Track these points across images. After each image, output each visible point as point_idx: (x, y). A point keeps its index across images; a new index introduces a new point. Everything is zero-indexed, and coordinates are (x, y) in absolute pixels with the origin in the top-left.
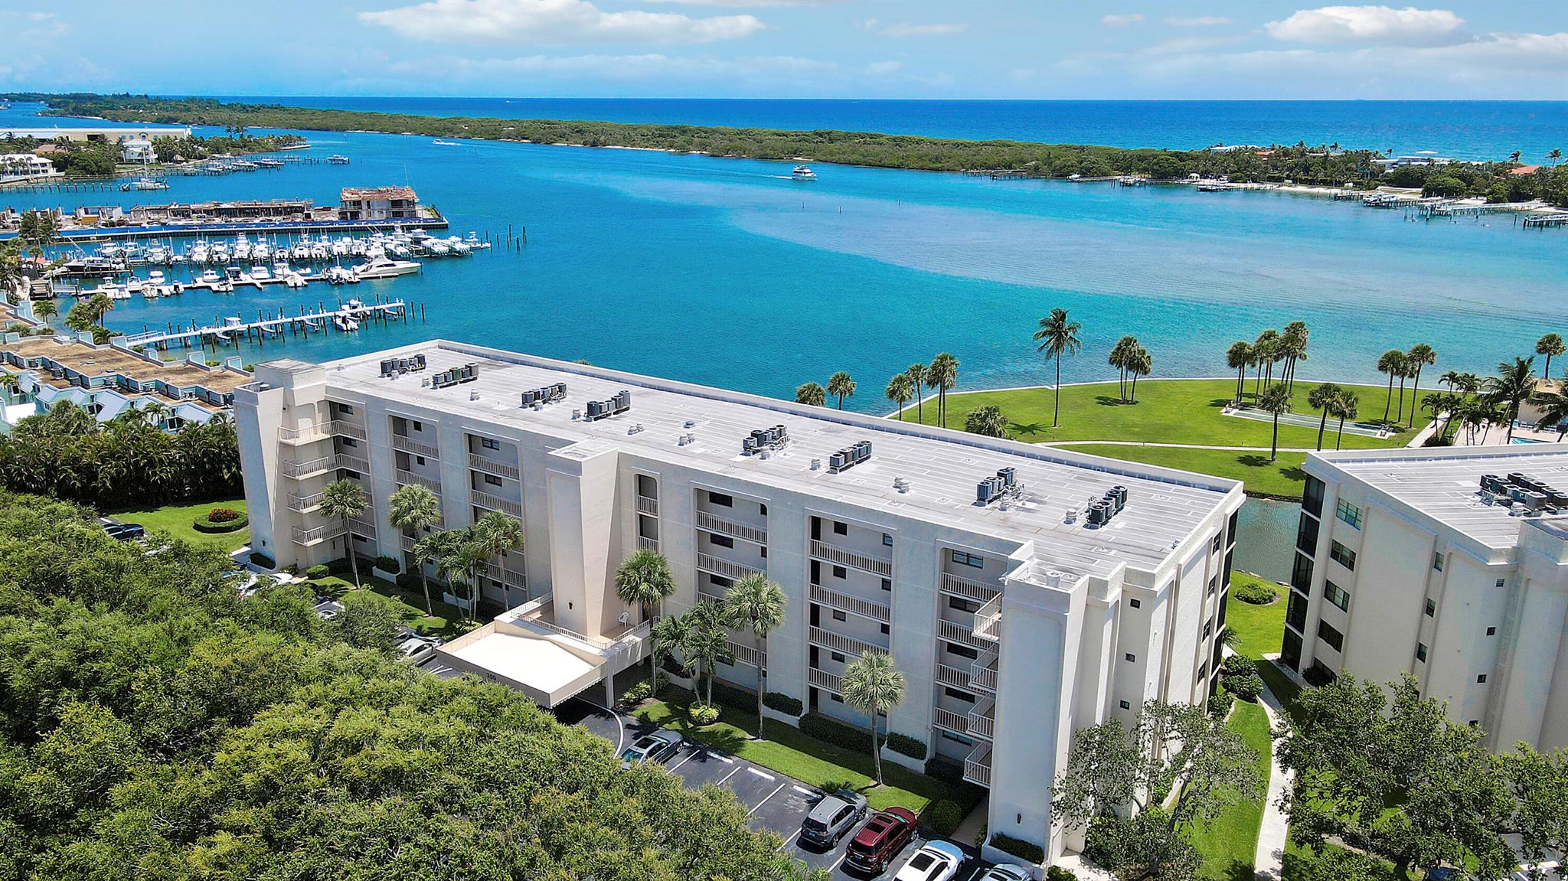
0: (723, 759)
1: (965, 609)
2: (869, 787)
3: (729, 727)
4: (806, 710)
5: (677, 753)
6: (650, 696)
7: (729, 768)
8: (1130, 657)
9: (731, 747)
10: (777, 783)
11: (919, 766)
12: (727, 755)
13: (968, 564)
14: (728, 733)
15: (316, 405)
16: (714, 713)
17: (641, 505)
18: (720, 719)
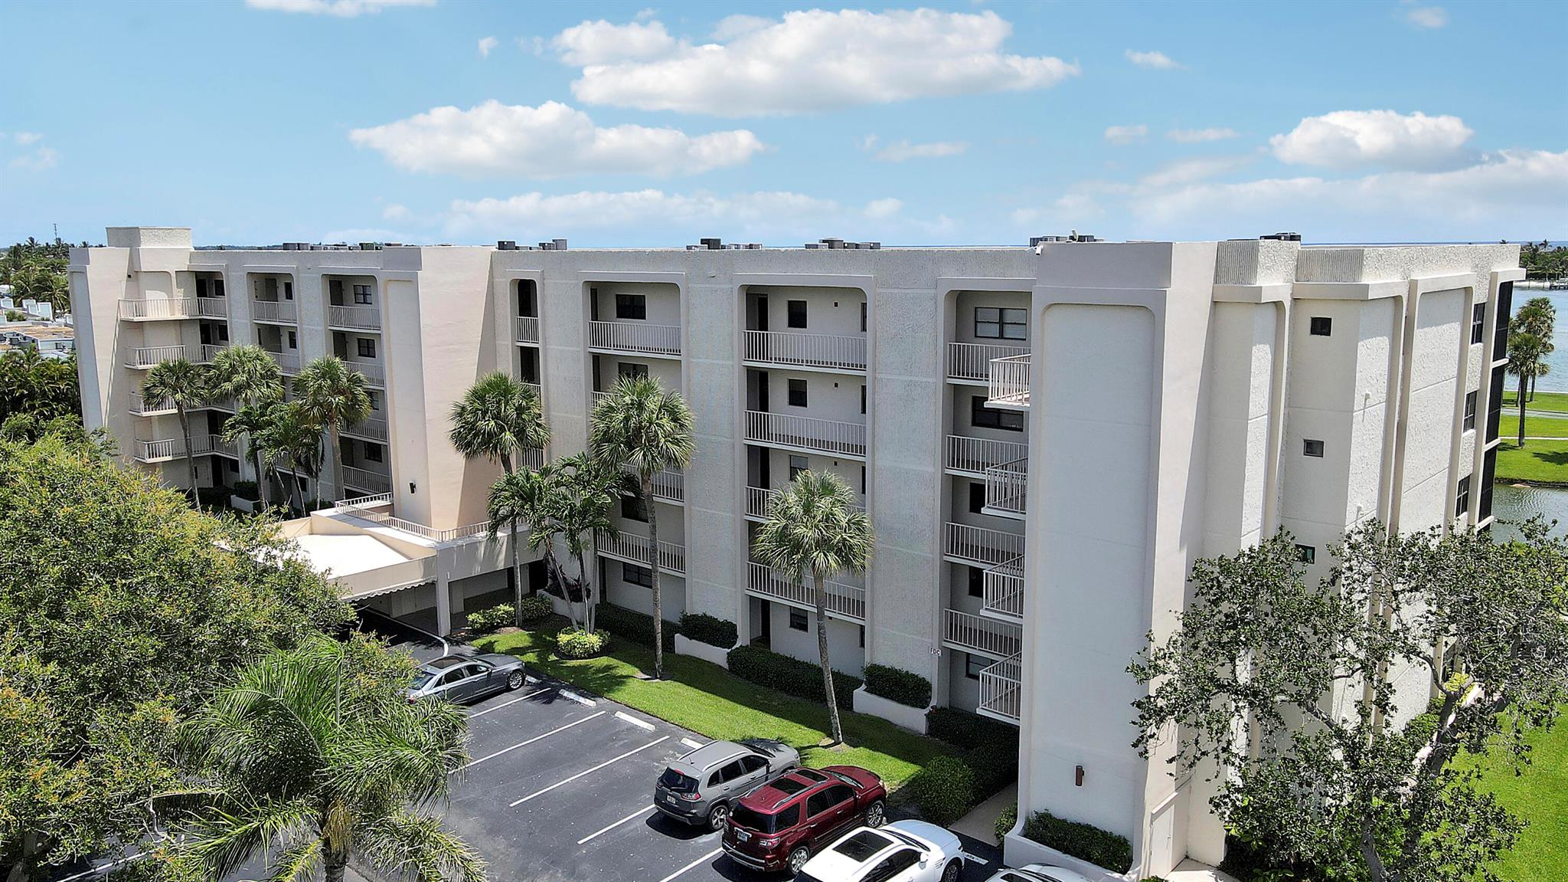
0: (582, 700)
1: (999, 426)
2: (818, 746)
3: (613, 662)
4: (743, 640)
5: (509, 689)
6: (512, 624)
7: (588, 711)
8: (1313, 448)
9: (599, 686)
10: (655, 736)
11: (913, 719)
12: (593, 694)
13: (1001, 337)
14: (608, 668)
15: (174, 275)
16: (594, 640)
17: (522, 332)
18: (604, 651)
